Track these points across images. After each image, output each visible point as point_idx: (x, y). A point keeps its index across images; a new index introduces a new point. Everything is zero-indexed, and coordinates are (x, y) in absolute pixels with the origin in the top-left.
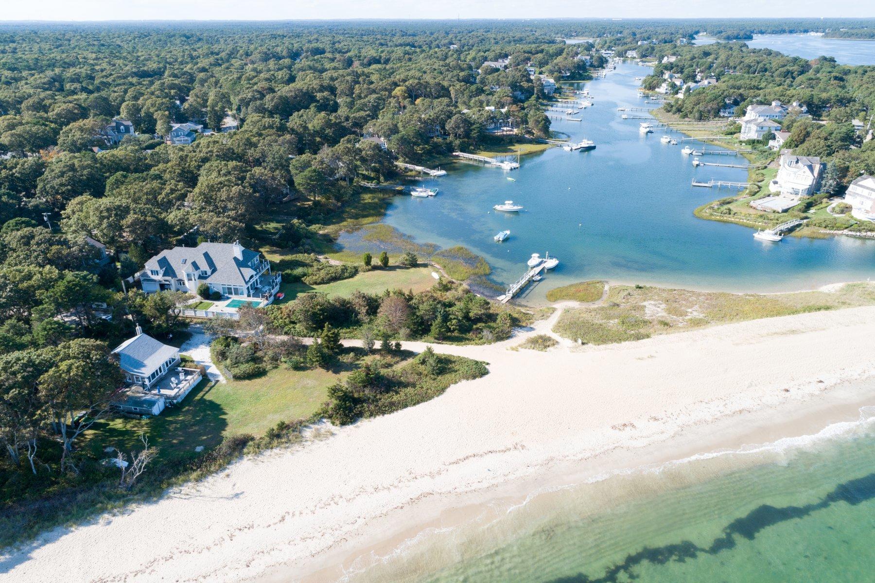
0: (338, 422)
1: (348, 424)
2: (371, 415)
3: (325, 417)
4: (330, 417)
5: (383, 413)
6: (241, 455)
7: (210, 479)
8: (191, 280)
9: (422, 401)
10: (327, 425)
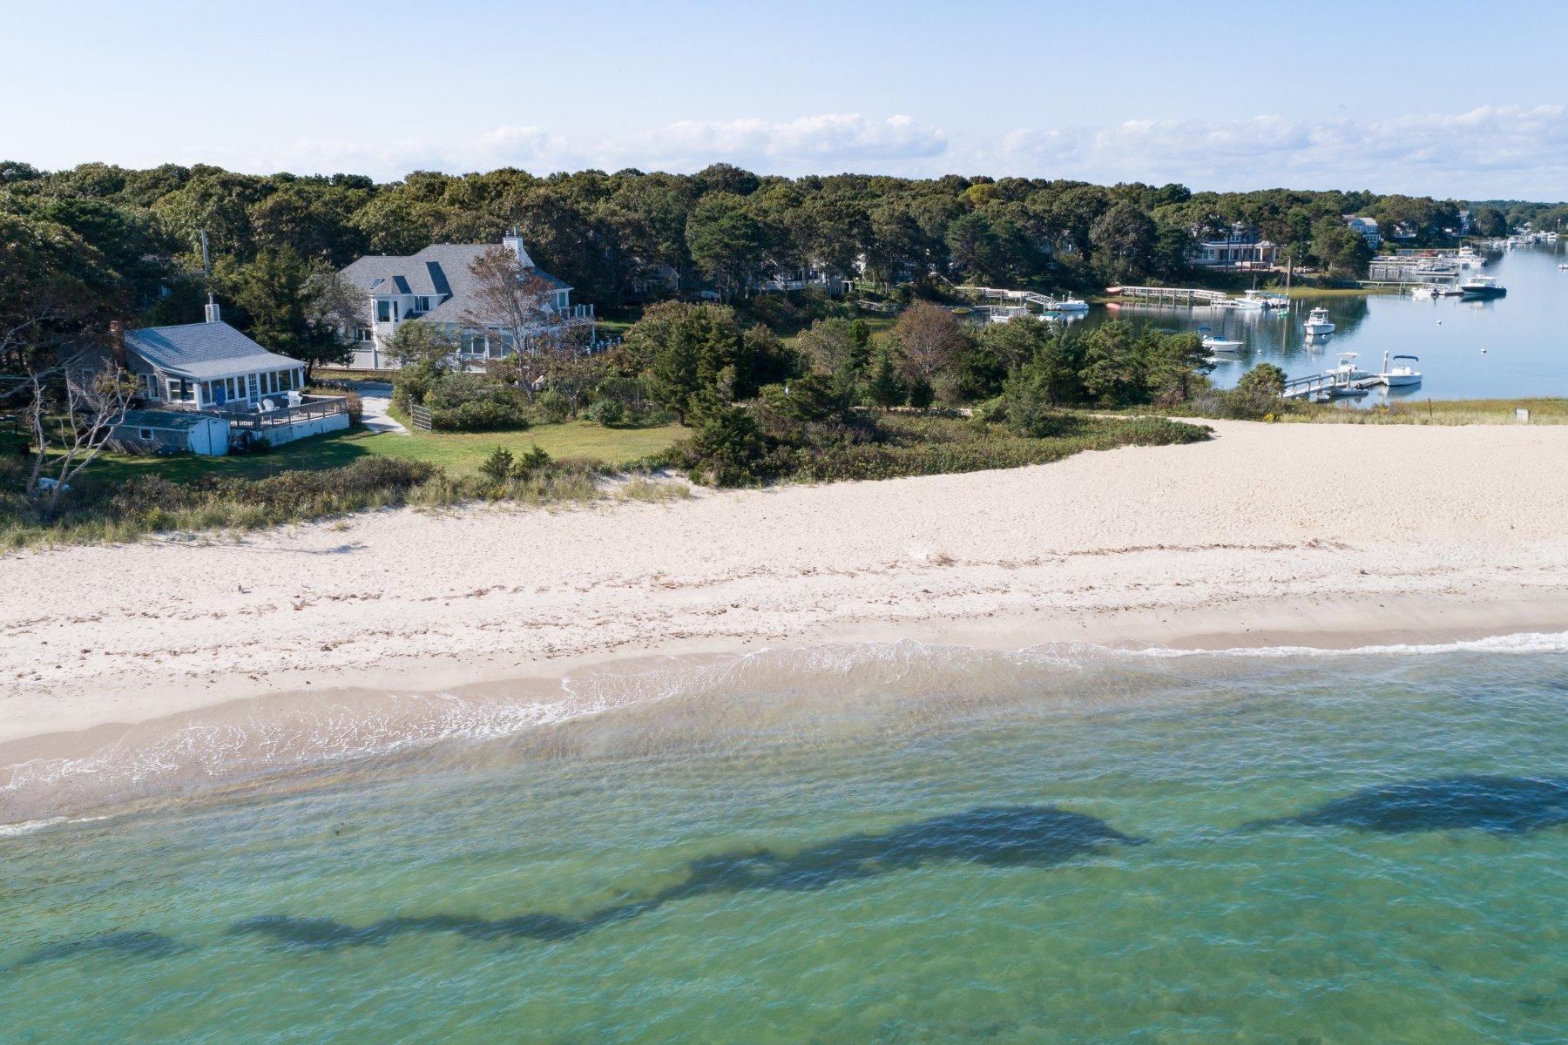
0: (711, 476)
1: (740, 486)
2: (821, 475)
3: (674, 466)
4: (688, 466)
5: (859, 475)
6: (399, 503)
7: (289, 528)
8: (387, 319)
9: (987, 465)
10: (676, 479)
